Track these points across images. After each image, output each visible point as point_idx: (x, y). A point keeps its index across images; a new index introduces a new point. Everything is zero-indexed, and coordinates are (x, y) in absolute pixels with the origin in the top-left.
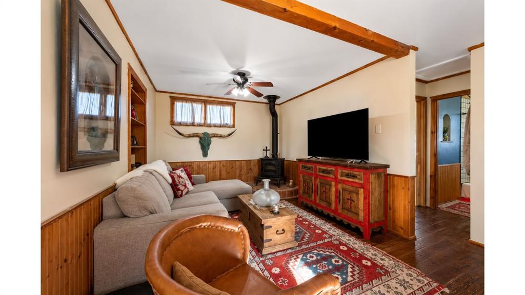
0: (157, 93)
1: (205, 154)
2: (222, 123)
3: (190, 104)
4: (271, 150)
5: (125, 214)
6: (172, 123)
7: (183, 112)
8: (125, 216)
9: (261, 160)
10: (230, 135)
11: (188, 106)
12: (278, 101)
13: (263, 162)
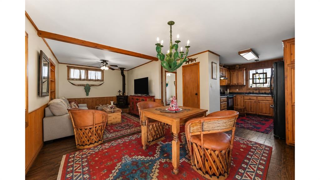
0: (59, 64)
1: (87, 94)
2: (97, 79)
3: (79, 70)
4: (122, 92)
5: (54, 114)
6: (69, 79)
7: (75, 74)
8: (54, 115)
9: (117, 96)
10: (101, 85)
11: (77, 71)
12: (125, 70)
13: (118, 98)
